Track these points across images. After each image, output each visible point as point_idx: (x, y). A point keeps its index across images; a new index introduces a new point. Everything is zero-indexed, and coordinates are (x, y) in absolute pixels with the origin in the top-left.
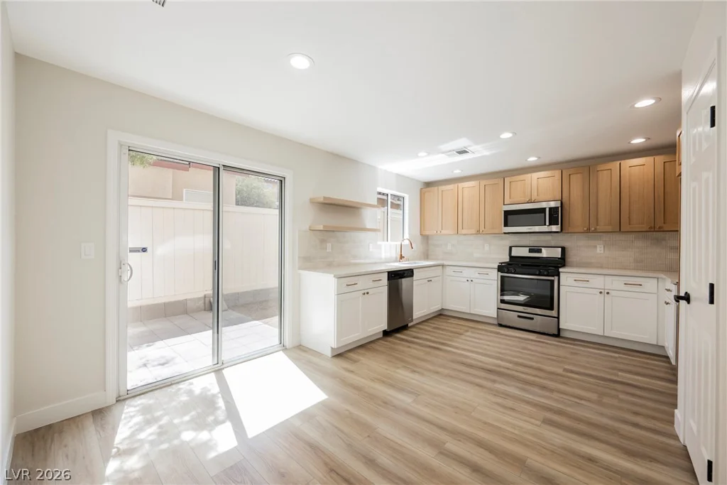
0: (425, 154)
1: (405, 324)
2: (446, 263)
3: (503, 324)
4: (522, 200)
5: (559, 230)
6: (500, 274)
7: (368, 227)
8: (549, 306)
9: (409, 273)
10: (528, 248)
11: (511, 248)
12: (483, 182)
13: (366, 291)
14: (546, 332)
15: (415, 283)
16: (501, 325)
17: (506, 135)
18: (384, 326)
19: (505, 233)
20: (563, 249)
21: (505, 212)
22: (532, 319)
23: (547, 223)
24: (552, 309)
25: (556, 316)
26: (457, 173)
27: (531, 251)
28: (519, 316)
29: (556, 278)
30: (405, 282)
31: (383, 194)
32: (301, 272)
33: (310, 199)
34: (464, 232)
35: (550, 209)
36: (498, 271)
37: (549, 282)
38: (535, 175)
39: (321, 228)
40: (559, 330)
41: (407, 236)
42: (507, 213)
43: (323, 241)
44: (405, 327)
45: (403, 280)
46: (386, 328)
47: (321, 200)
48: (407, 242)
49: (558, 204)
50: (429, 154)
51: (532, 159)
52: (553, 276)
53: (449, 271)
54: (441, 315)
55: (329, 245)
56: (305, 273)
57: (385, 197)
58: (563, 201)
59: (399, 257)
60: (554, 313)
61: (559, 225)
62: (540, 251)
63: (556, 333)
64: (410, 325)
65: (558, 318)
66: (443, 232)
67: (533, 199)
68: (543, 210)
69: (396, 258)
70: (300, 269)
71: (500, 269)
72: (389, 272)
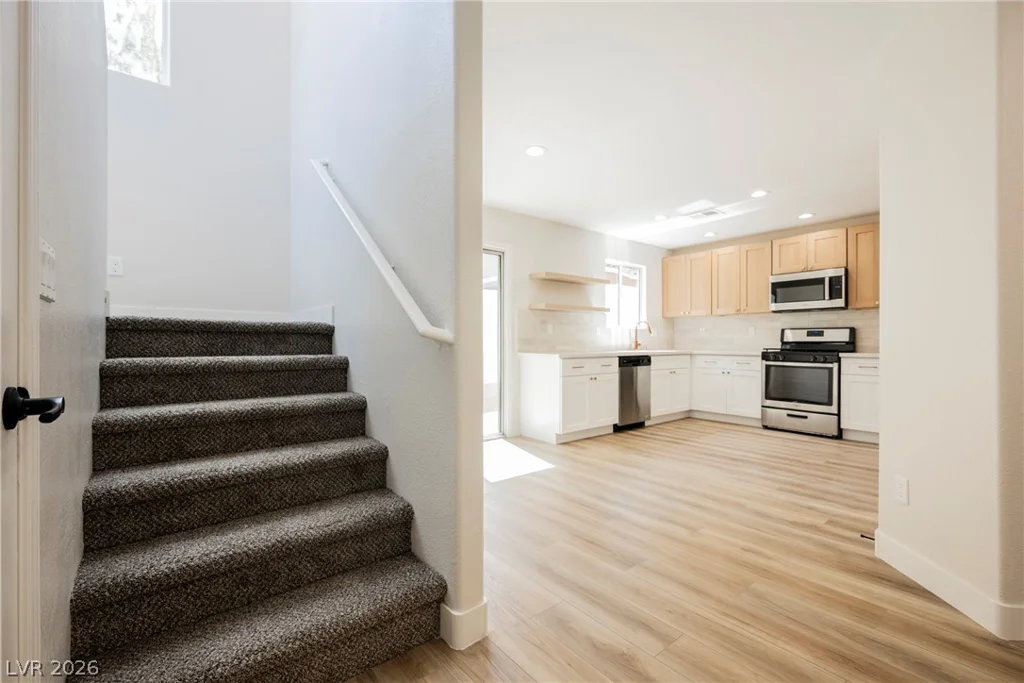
0: (664, 217)
1: (641, 420)
2: (695, 352)
3: (769, 426)
4: (794, 268)
5: (843, 305)
6: (765, 363)
7: (595, 305)
8: (826, 400)
9: (645, 360)
10: (806, 331)
11: (783, 331)
12: (745, 247)
13: (594, 377)
14: (824, 433)
15: (652, 373)
16: (766, 427)
17: (759, 194)
18: (614, 418)
19: (774, 312)
20: (853, 331)
21: (773, 284)
22: (806, 417)
23: (827, 297)
24: (830, 403)
25: (836, 412)
26: (710, 235)
27: (810, 334)
28: (789, 415)
29: (835, 366)
30: (641, 370)
31: (614, 267)
32: (520, 354)
33: (530, 276)
34: (721, 311)
35: (831, 279)
36: (763, 359)
37: (827, 371)
38: (812, 236)
39: (543, 306)
40: (840, 431)
41: (644, 317)
42: (776, 286)
43: (544, 322)
44: (640, 425)
45: (639, 368)
46: (617, 422)
47: (544, 276)
48: (644, 326)
49: (841, 272)
50: (668, 217)
51: (806, 216)
52: (832, 363)
53: (699, 361)
54: (689, 417)
55: (550, 328)
56: (526, 356)
57: (615, 271)
58: (849, 268)
59: (634, 345)
60: (833, 409)
61: (843, 299)
62: (821, 334)
63: (836, 434)
64: (647, 424)
65: (839, 415)
66: (693, 313)
67: (810, 267)
68: (821, 281)
69: (631, 345)
70: (520, 351)
71: (765, 356)
72: (620, 358)
